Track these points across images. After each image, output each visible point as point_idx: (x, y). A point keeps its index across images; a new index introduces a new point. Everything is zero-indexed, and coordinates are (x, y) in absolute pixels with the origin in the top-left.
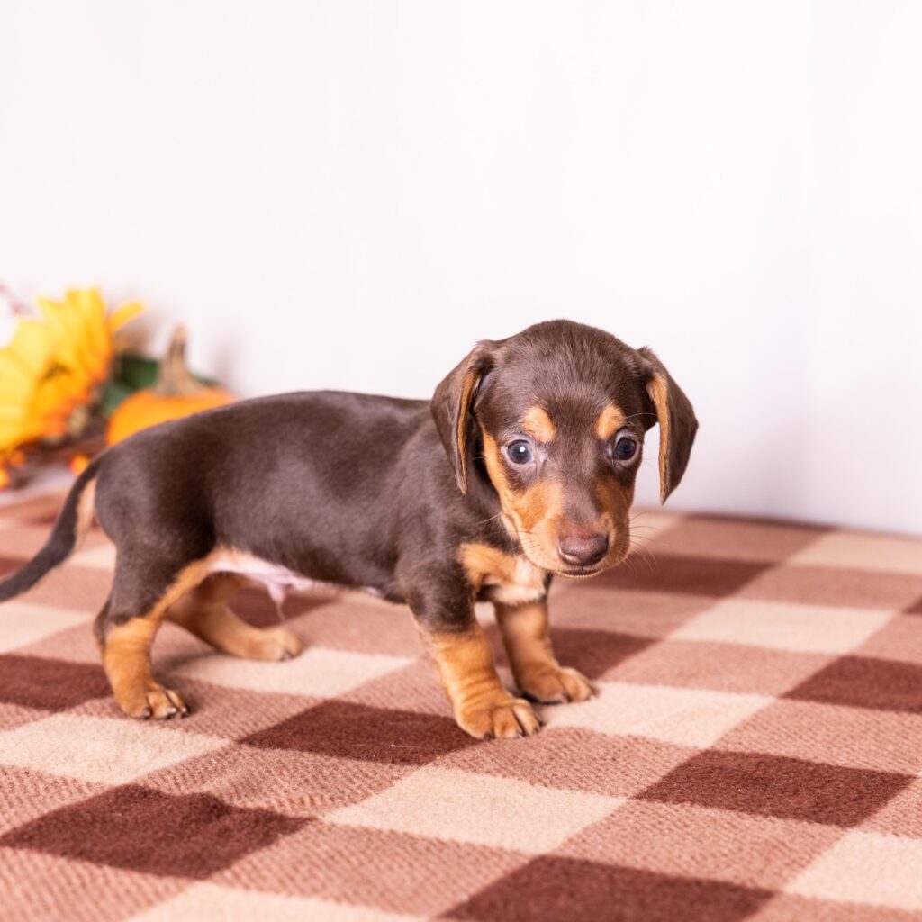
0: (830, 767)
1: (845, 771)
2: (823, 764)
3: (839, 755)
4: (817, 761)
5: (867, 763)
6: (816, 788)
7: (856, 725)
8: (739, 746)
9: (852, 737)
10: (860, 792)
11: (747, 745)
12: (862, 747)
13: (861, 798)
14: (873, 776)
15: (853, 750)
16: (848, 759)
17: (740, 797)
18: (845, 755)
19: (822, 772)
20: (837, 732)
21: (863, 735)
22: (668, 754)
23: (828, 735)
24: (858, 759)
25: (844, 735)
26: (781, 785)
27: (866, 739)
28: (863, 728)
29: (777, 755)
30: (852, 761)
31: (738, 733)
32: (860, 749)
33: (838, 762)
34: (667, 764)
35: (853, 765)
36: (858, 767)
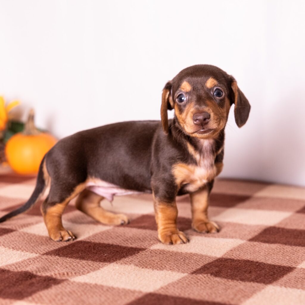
0: (265, 264)
1: (270, 265)
2: (262, 263)
3: (268, 260)
4: (260, 262)
5: (278, 263)
6: (258, 271)
7: (275, 249)
8: (232, 256)
9: (274, 254)
10: (274, 273)
11: (235, 256)
12: (277, 257)
13: (274, 274)
14: (280, 267)
15: (274, 258)
16: (271, 261)
17: (229, 274)
18: (271, 260)
19: (261, 266)
20: (268, 252)
21: (278, 253)
22: (205, 259)
23: (265, 253)
24: (275, 261)
25: (271, 253)
26: (245, 270)
27: (279, 255)
28: (278, 251)
29: (246, 259)
30: (273, 262)
31: (232, 252)
32: (277, 258)
33: (268, 262)
34: (204, 262)
35: (273, 263)
36: (275, 264)
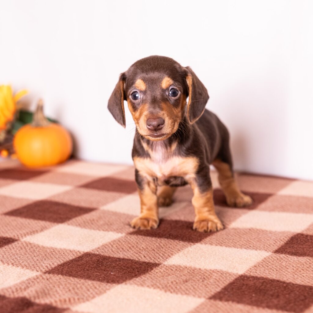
0: (293, 284)
1: (299, 286)
2: (290, 283)
3: (297, 278)
4: (288, 281)
5: (309, 282)
6: (287, 294)
7: (305, 264)
8: (256, 274)
9: (303, 270)
10: (305, 296)
11: (259, 273)
12: (307, 275)
13: (306, 299)
14: (311, 289)
15: (303, 276)
16: (301, 280)
17: (254, 299)
18: (300, 278)
19: (289, 287)
20: (297, 268)
21: (308, 269)
22: (226, 277)
23: (293, 269)
24: (305, 280)
25: (300, 269)
26: (271, 293)
27: (309, 271)
28: (308, 266)
29: (271, 278)
30: (303, 281)
31: (256, 268)
32: (307, 276)
33: (297, 282)
34: (225, 282)
35: (303, 283)
36: (305, 284)
